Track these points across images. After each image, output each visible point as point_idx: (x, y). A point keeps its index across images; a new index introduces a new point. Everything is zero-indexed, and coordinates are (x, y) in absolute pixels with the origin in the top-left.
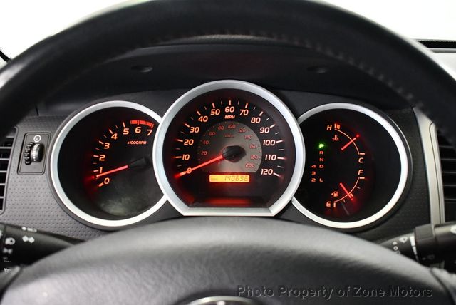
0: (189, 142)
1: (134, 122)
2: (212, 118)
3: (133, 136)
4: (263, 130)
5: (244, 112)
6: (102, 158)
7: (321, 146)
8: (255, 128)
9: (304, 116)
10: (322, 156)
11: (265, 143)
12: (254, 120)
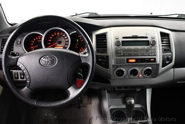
0: (50, 40)
1: (38, 37)
2: (55, 35)
3: (38, 40)
4: (65, 37)
5: (61, 34)
6: (32, 44)
7: (78, 40)
8: (64, 37)
9: (70, 34)
10: (78, 42)
11: (66, 40)
12: (63, 35)
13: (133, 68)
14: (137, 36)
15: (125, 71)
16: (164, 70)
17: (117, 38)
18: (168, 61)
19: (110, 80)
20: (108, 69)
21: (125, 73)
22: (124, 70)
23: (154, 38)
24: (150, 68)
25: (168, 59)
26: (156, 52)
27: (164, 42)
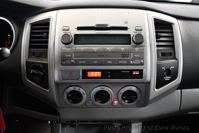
7: (9, 35)
13: (99, 89)
14: (107, 25)
15: (85, 93)
16: (160, 93)
17: (66, 28)
18: (168, 75)
19: (58, 109)
20: (48, 90)
21: (85, 97)
22: (82, 91)
23: (141, 30)
24: (133, 89)
25: (169, 72)
26: (143, 58)
27: (161, 39)
